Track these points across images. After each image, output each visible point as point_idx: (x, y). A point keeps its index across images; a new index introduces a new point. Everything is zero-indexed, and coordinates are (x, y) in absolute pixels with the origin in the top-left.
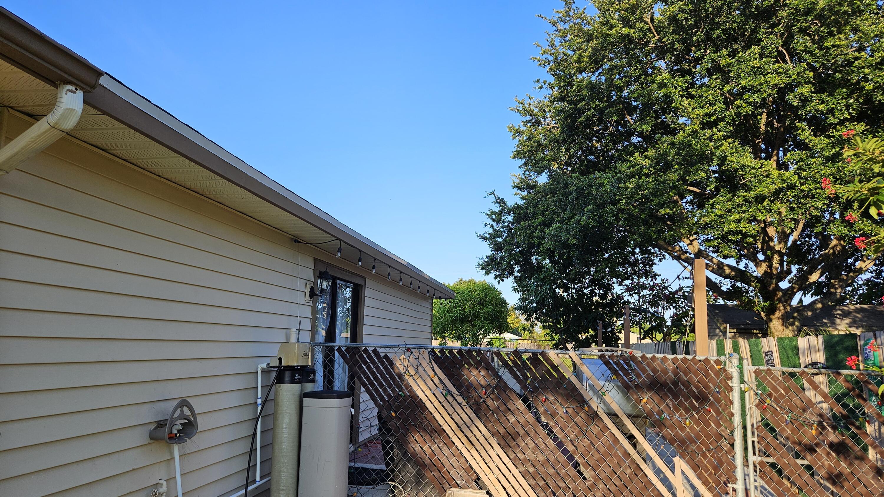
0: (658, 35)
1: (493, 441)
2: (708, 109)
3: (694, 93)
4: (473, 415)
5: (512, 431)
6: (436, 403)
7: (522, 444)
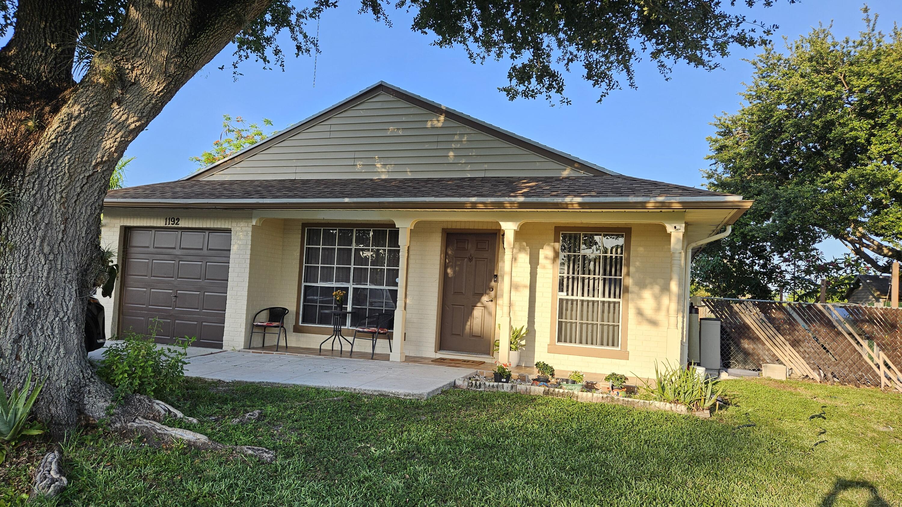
0: (848, 86)
1: (787, 343)
2: (886, 146)
3: (876, 133)
4: (776, 332)
5: (797, 339)
6: (756, 326)
7: (802, 345)
